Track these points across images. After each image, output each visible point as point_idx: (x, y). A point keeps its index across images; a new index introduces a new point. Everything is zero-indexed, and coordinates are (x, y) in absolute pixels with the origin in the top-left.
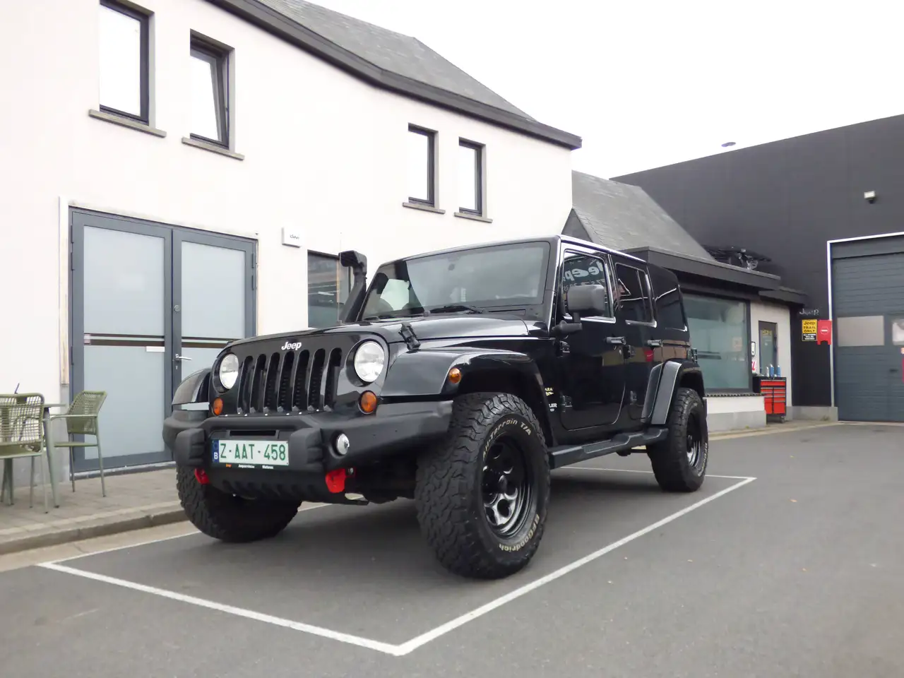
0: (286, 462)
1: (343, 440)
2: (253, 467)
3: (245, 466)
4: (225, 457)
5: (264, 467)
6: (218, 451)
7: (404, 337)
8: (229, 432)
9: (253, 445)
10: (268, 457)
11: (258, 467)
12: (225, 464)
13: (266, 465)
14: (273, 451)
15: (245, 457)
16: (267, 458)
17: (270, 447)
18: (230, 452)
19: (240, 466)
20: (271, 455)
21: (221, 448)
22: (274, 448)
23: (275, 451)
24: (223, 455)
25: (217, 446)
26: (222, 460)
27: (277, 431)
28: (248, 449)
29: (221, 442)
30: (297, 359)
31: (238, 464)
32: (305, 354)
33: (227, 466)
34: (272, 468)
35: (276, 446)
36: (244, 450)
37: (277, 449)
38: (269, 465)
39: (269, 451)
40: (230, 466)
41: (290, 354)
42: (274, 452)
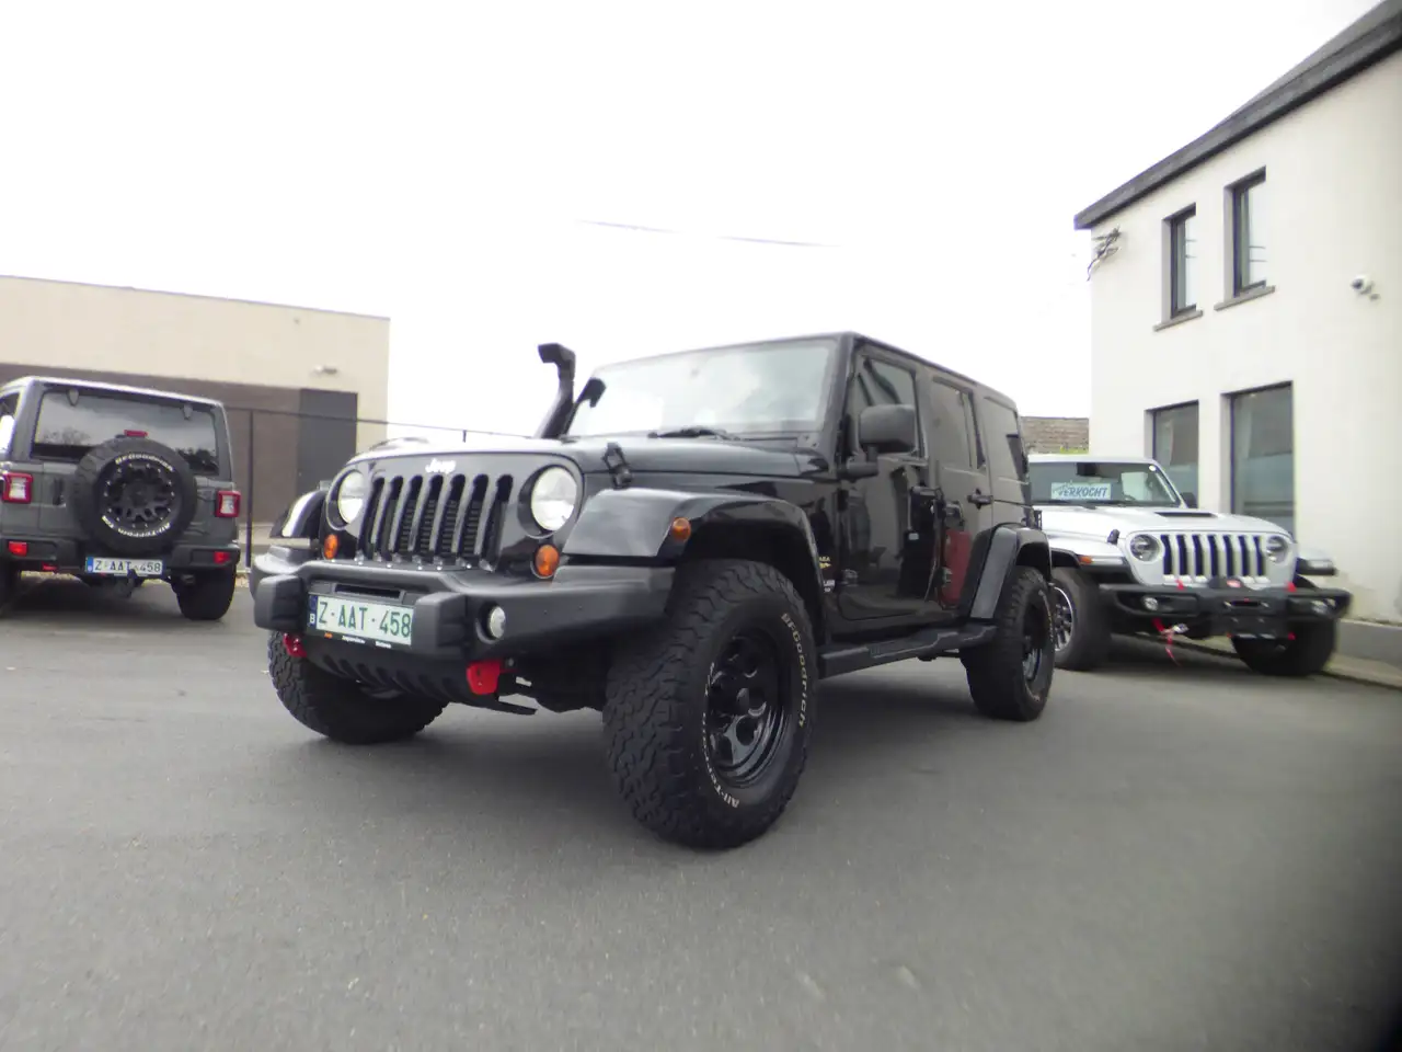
0: (407, 641)
1: (497, 617)
2: (363, 642)
3: (352, 640)
4: (324, 622)
5: (378, 644)
6: (315, 612)
7: (608, 465)
8: (334, 585)
9: (366, 609)
10: (386, 629)
11: (370, 643)
12: (323, 632)
13: (381, 641)
14: (393, 621)
15: (353, 625)
16: (383, 631)
17: (389, 615)
18: (333, 615)
19: (344, 638)
20: (389, 627)
21: (320, 608)
22: (395, 617)
23: (396, 621)
24: (324, 619)
25: (315, 604)
26: (320, 626)
27: (403, 593)
28: (358, 614)
29: (321, 599)
30: (446, 488)
31: (340, 635)
32: (459, 481)
33: (327, 635)
34: (389, 646)
35: (398, 614)
36: (353, 615)
37: (399, 618)
38: (385, 642)
39: (388, 621)
40: (330, 636)
41: (437, 481)
42: (395, 624)
